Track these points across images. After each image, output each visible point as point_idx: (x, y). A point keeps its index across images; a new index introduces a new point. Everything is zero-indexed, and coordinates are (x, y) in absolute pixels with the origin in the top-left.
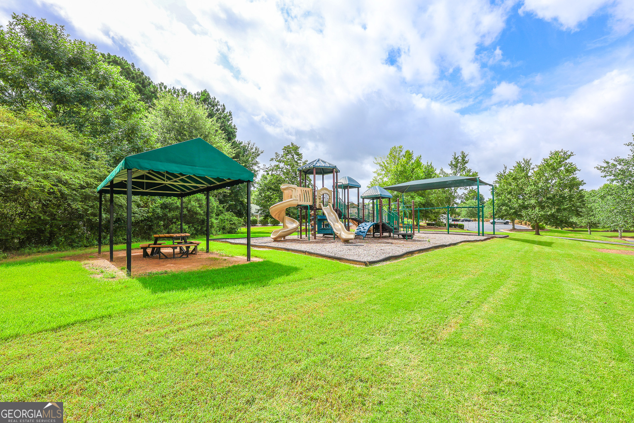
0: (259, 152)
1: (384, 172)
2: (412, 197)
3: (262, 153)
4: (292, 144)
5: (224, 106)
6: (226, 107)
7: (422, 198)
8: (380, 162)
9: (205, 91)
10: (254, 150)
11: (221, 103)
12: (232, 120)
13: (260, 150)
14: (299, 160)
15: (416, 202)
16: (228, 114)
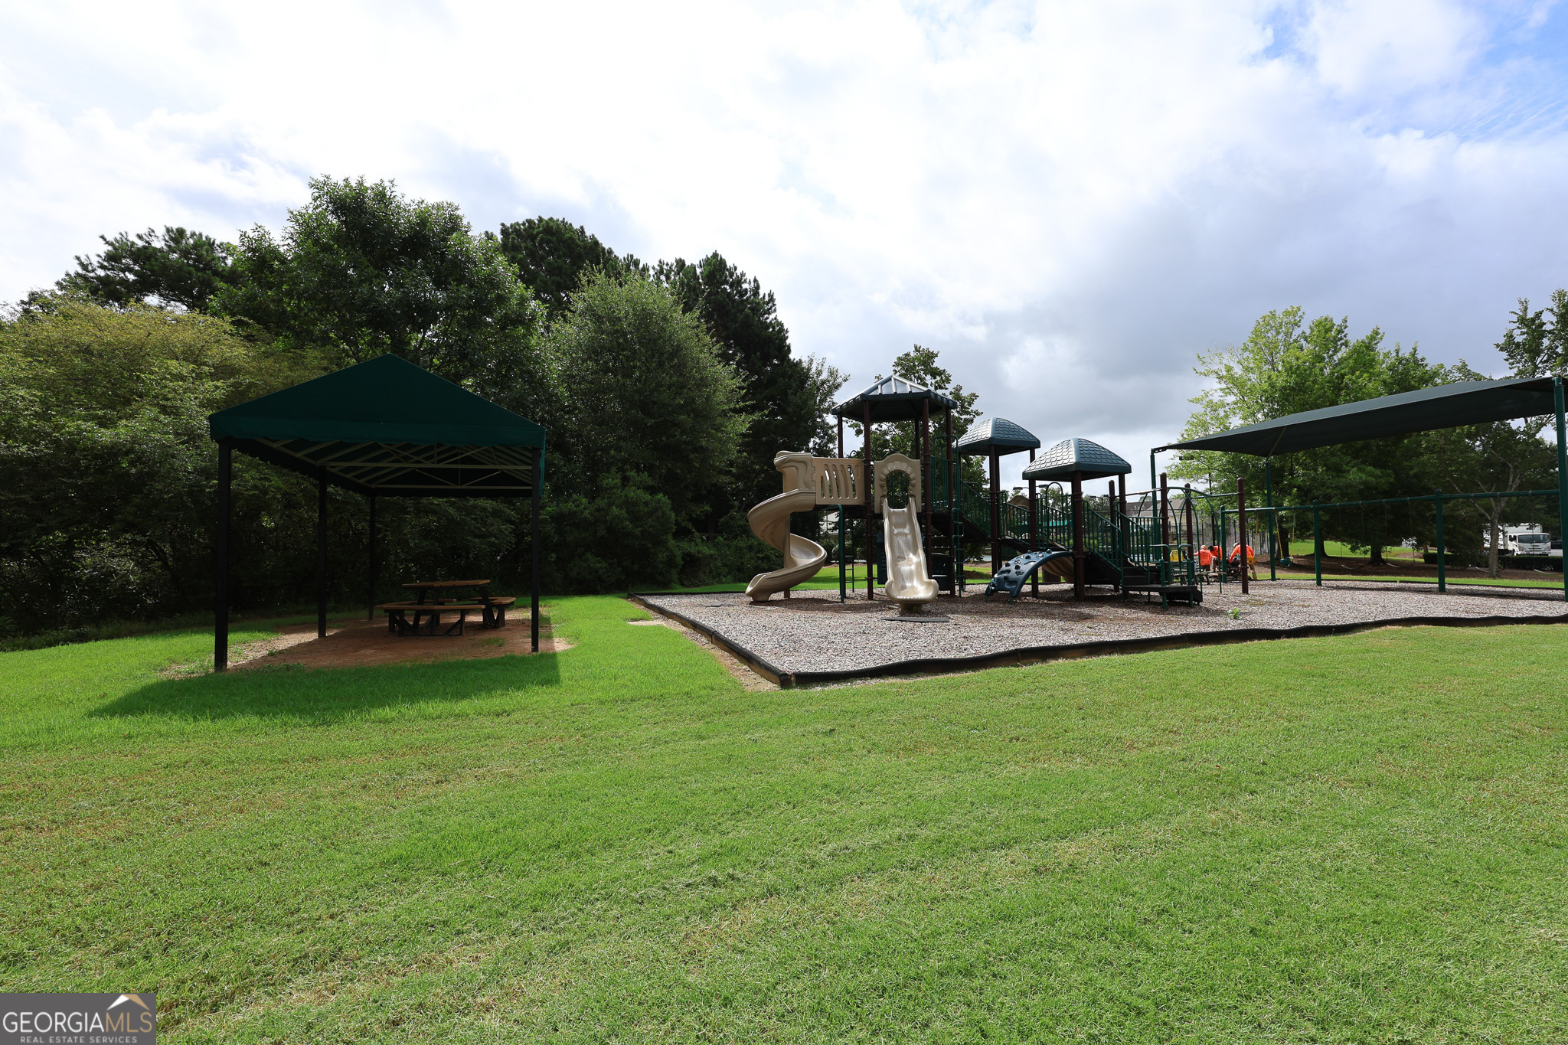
0: (839, 380)
1: (1231, 399)
2: (1337, 470)
3: (845, 381)
4: (917, 349)
5: (755, 280)
6: (760, 283)
7: (1378, 472)
8: (1215, 368)
9: (715, 255)
10: (824, 376)
11: (749, 277)
12: (775, 310)
13: (840, 373)
14: (941, 388)
15: (1349, 486)
16: (767, 299)
